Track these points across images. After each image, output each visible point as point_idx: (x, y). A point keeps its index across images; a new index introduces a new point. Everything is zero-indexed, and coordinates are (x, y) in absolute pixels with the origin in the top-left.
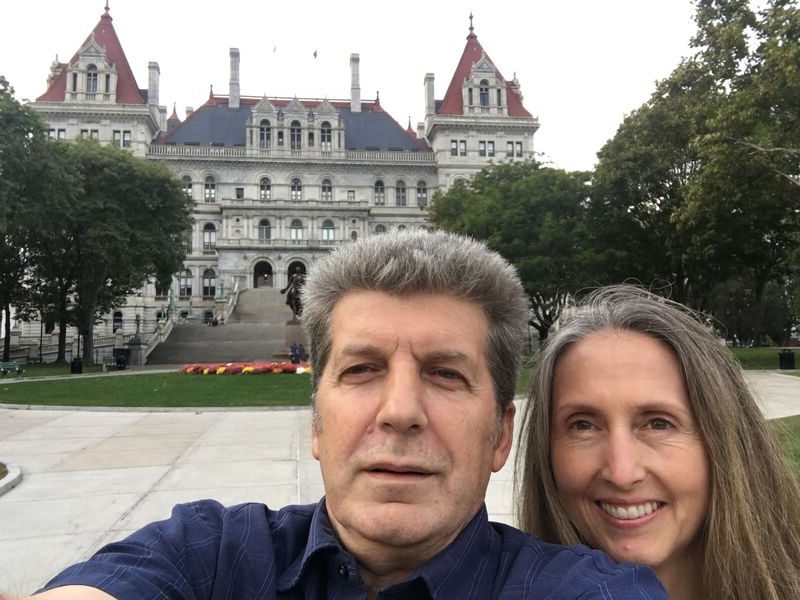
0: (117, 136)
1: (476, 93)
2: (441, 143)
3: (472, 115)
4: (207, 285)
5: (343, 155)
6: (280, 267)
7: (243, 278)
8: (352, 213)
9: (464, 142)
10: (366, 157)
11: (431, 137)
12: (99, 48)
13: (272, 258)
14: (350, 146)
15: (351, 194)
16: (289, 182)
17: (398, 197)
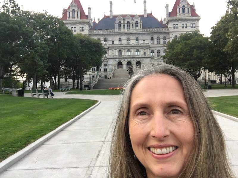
0: (81, 29)
1: (181, 9)
2: (170, 25)
3: (180, 16)
4: (105, 68)
5: (142, 30)
6: (124, 63)
7: (115, 66)
8: (144, 47)
9: (177, 24)
10: (149, 30)
11: (167, 23)
12: (75, 4)
13: (122, 60)
14: (144, 28)
15: (144, 41)
16: (126, 39)
17: (158, 42)
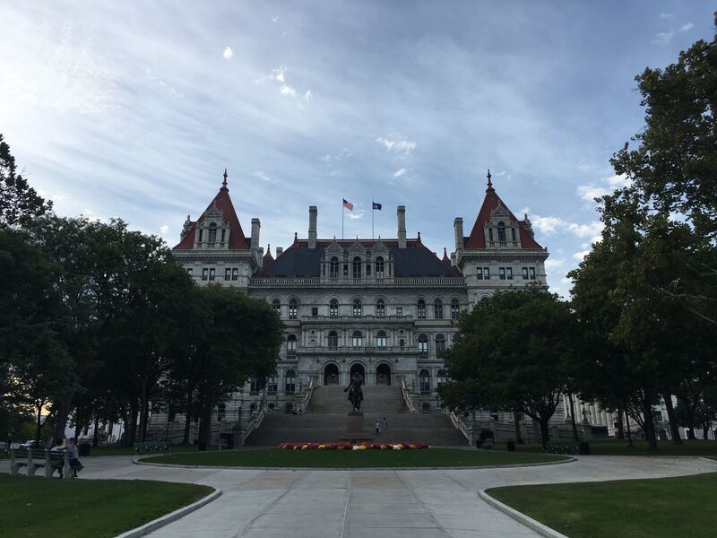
0: (229, 273)
2: (469, 270)
3: (493, 248)
4: (289, 382)
5: (393, 281)
6: (344, 368)
7: (316, 378)
8: (400, 325)
9: (488, 268)
10: (411, 282)
11: (461, 265)
12: (218, 212)
13: (338, 361)
14: (397, 275)
15: (399, 311)
16: (351, 303)
17: (436, 312)
